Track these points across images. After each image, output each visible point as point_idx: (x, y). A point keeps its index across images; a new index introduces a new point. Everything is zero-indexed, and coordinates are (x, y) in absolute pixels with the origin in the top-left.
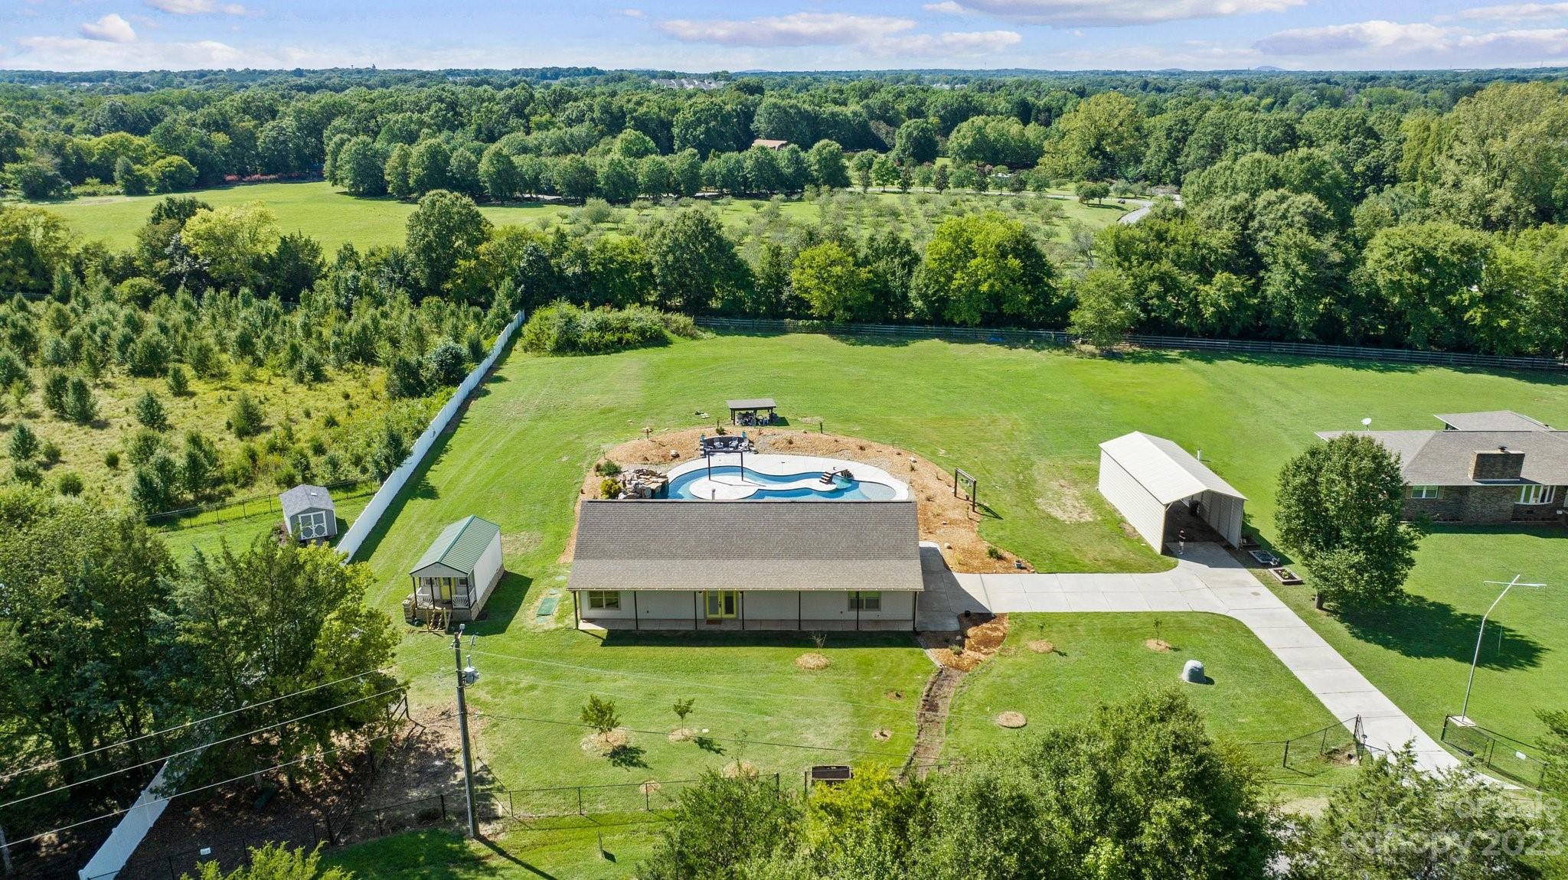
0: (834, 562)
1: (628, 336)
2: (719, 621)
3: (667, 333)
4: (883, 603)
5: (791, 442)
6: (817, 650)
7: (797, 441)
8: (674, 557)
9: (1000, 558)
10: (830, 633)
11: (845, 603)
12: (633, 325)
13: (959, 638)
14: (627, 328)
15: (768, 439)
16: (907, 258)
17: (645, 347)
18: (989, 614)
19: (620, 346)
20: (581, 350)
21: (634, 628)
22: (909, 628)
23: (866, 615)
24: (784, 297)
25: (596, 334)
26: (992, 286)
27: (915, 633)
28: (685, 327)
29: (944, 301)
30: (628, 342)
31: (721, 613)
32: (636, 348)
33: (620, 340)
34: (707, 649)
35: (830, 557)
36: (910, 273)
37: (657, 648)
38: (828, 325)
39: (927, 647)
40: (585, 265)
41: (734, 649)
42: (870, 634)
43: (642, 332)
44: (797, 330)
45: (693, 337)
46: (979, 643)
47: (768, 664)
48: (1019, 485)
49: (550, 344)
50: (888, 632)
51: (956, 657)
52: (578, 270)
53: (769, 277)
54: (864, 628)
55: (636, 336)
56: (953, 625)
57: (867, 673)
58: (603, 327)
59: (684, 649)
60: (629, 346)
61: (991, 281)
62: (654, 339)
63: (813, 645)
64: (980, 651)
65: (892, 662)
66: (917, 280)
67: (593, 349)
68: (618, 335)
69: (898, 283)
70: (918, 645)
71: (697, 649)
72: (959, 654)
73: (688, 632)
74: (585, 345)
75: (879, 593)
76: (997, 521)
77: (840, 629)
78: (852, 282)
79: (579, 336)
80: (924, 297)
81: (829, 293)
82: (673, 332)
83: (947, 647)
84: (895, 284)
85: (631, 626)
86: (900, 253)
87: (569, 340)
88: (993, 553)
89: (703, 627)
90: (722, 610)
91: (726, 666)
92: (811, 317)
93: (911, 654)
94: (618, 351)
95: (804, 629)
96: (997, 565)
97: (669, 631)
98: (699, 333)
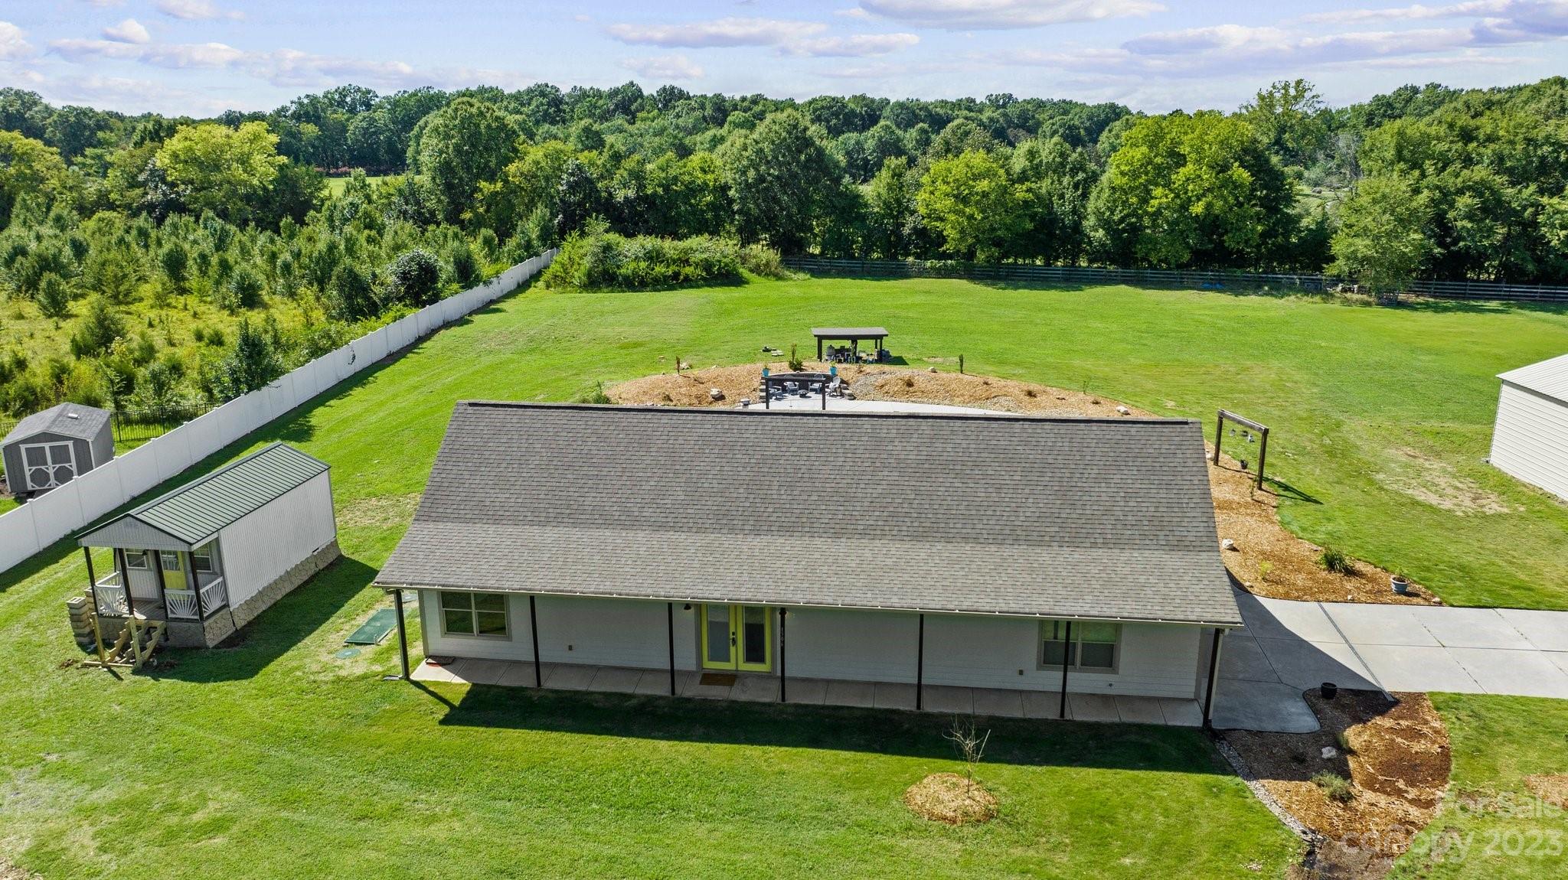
0: (1007, 551)
1: (688, 270)
2: (729, 679)
3: (744, 272)
4: (1125, 656)
5: (910, 384)
6: (959, 766)
7: (920, 382)
8: (632, 523)
9: (1350, 572)
10: (995, 722)
11: (1030, 650)
12: (699, 257)
13: (1328, 752)
14: (687, 261)
15: (873, 379)
16: (1081, 176)
17: (710, 286)
18: (1378, 694)
19: (675, 282)
20: (620, 285)
21: (531, 683)
22: (1191, 718)
23: (1083, 681)
24: (906, 231)
25: (643, 265)
26: (1209, 206)
27: (1209, 732)
28: (767, 264)
29: (1135, 230)
30: (687, 279)
31: (737, 660)
32: (698, 287)
33: (676, 275)
34: (685, 746)
35: (999, 539)
36: (1085, 196)
37: (567, 737)
38: (967, 269)
39: (1252, 775)
40: (641, 187)
41: (753, 752)
42: (1094, 730)
43: (707, 266)
44: (922, 273)
45: (779, 277)
46: (1387, 768)
47: (837, 798)
48: (1331, 453)
49: (578, 275)
50: (1141, 728)
51: (1335, 809)
52: (631, 193)
53: (887, 205)
54: (1080, 714)
55: (698, 271)
56: (1301, 720)
57: (1102, 843)
58: (654, 257)
59: (631, 742)
60: (688, 283)
61: (1209, 198)
62: (723, 276)
63: (955, 753)
64: (1400, 793)
65: (1166, 812)
66: (1097, 201)
67: (635, 284)
68: (673, 268)
69: (1068, 208)
70: (1224, 769)
71: (663, 745)
72: (1345, 798)
73: (651, 700)
74: (626, 278)
75: (1117, 626)
76: (1312, 506)
77: (1019, 715)
78: (1004, 205)
79: (619, 267)
80: (1106, 224)
81: (971, 217)
82: (752, 271)
83: (1305, 778)
84: (1063, 208)
85: (525, 680)
86: (1071, 170)
87: (605, 272)
88: (1332, 562)
89: (691, 690)
90: (737, 652)
91: (723, 798)
92: (945, 256)
93: (1214, 792)
94: (671, 288)
95: (929, 707)
96: (1349, 586)
97: (607, 695)
98: (787, 273)
